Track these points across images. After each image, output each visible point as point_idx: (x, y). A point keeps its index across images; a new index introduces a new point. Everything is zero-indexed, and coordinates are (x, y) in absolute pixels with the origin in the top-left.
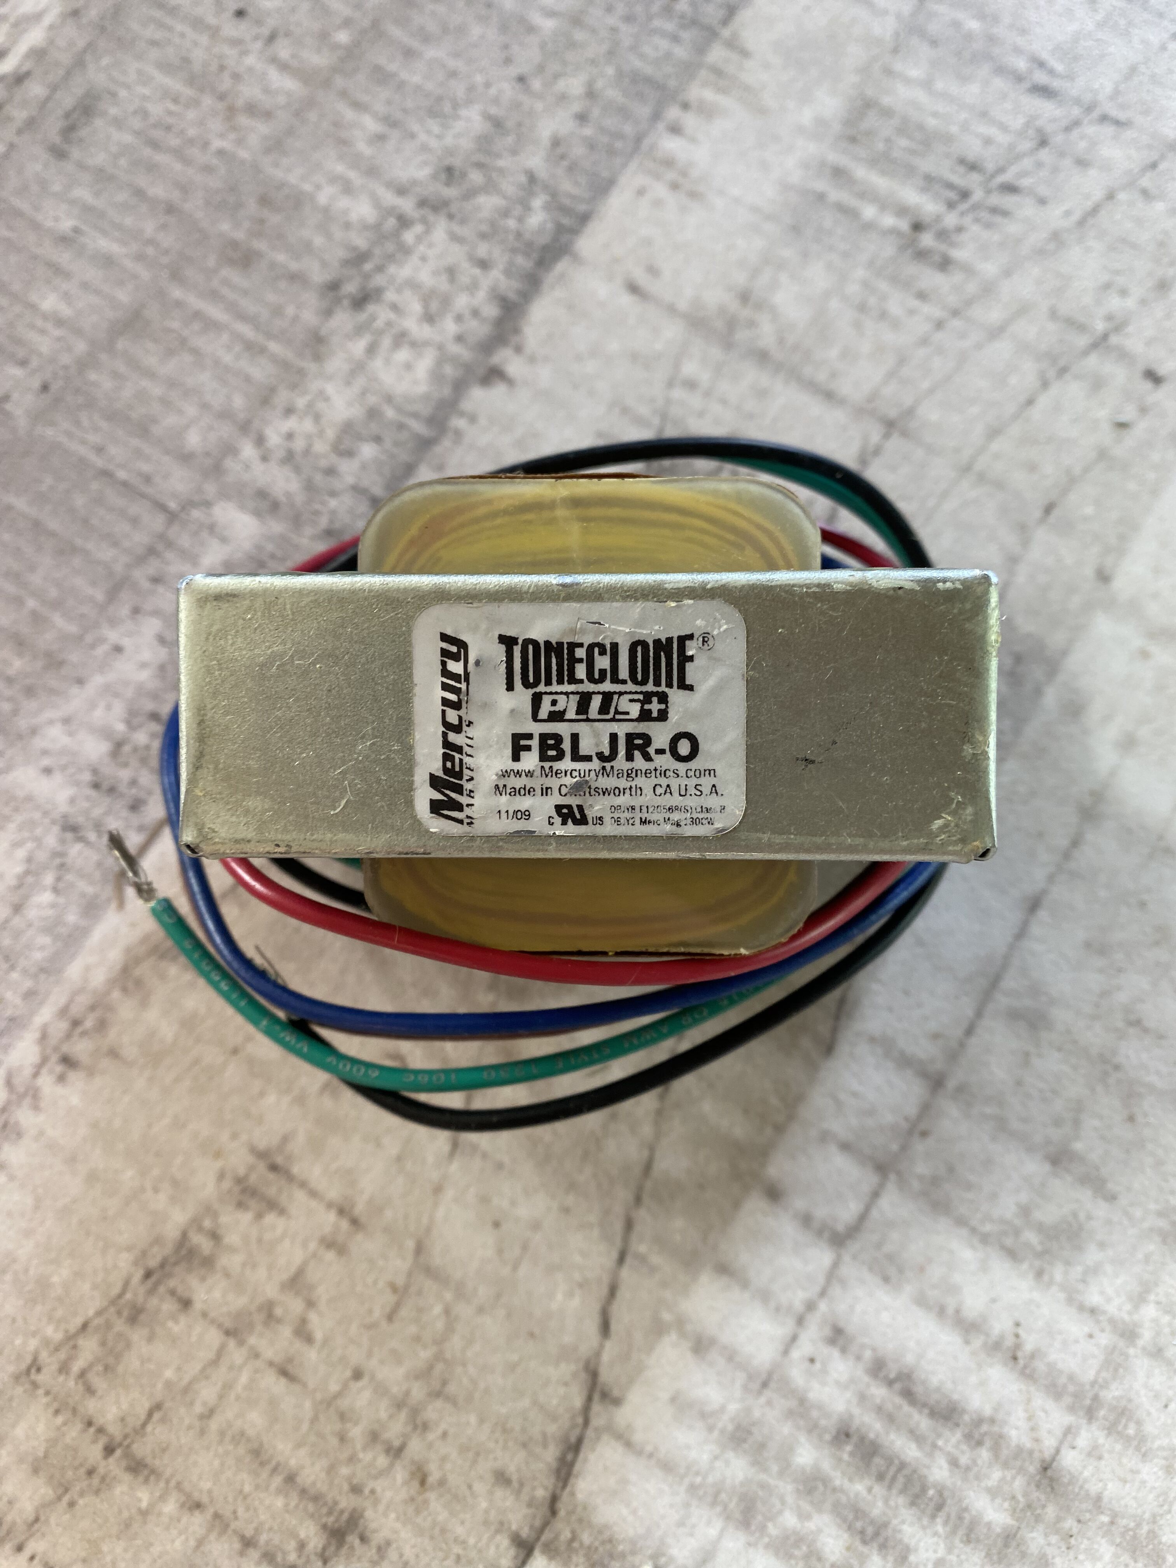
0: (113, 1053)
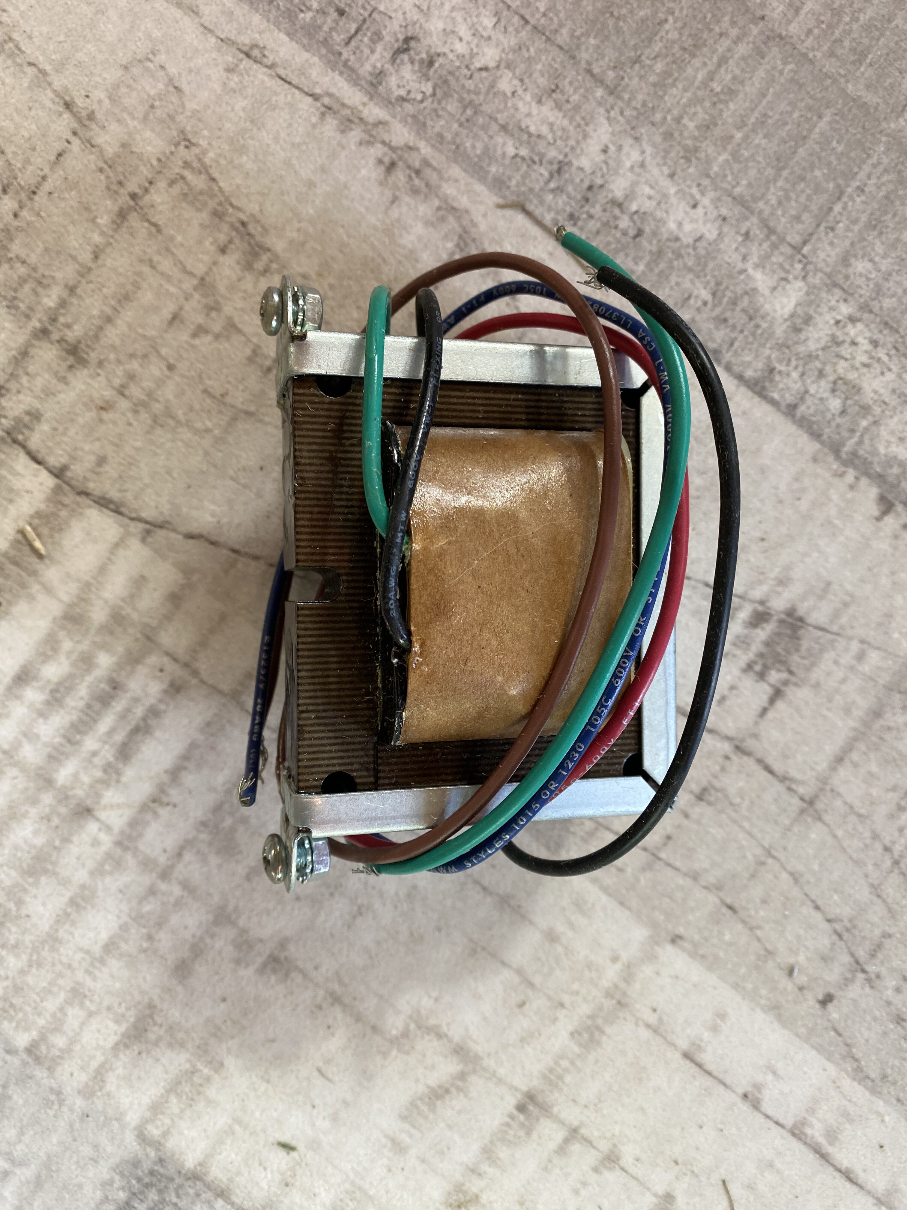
0: (395, 200)
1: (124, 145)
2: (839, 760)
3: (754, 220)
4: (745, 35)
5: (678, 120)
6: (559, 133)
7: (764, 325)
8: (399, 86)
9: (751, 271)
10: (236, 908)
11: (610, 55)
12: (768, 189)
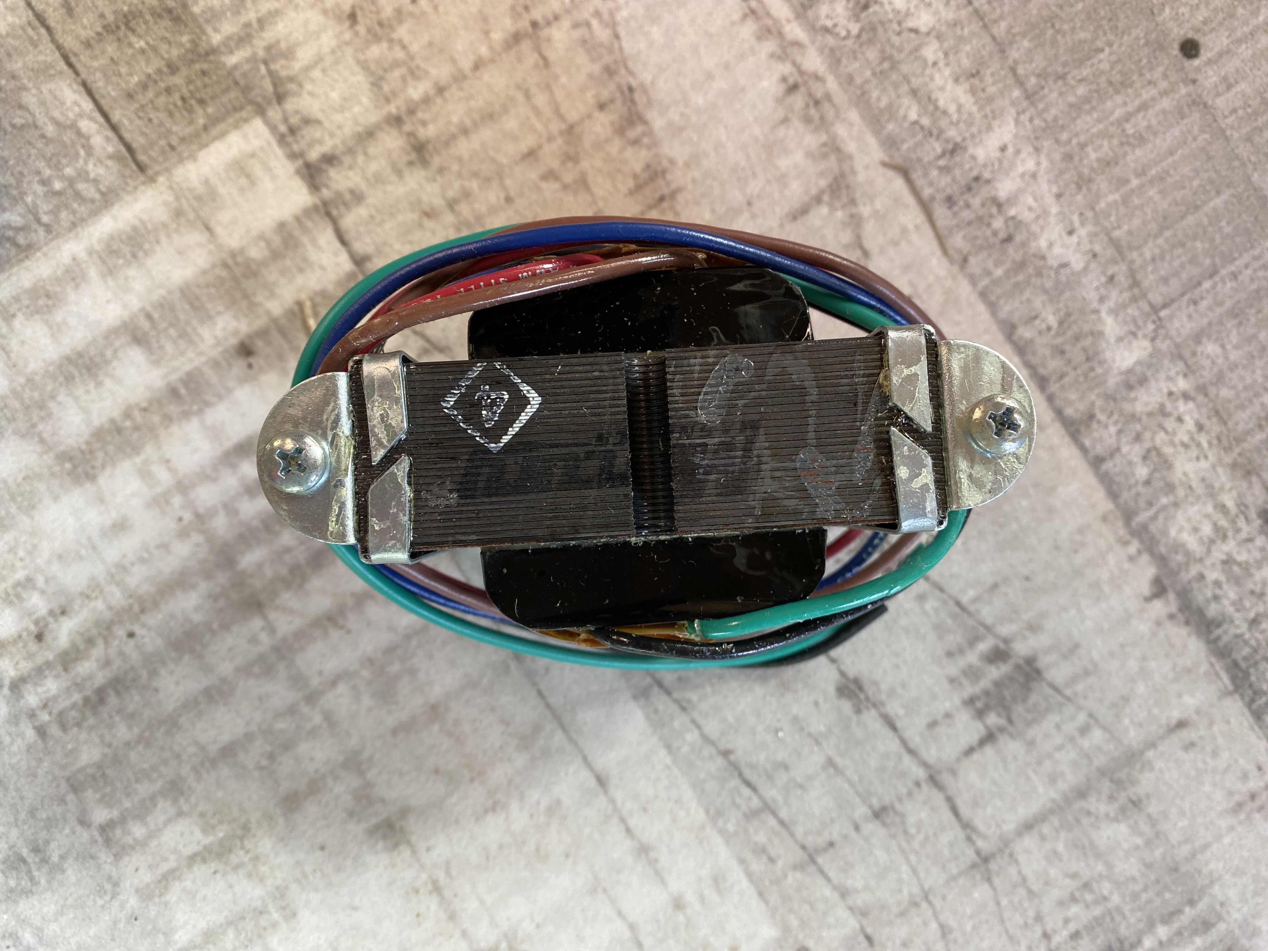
2: (1028, 826)
3: (1123, 267)
4: (1172, 90)
5: (1082, 146)
6: (965, 116)
7: (1099, 370)
8: (827, 17)
9: (1103, 314)
10: (370, 759)
11: (1039, 62)
12: (1146, 242)
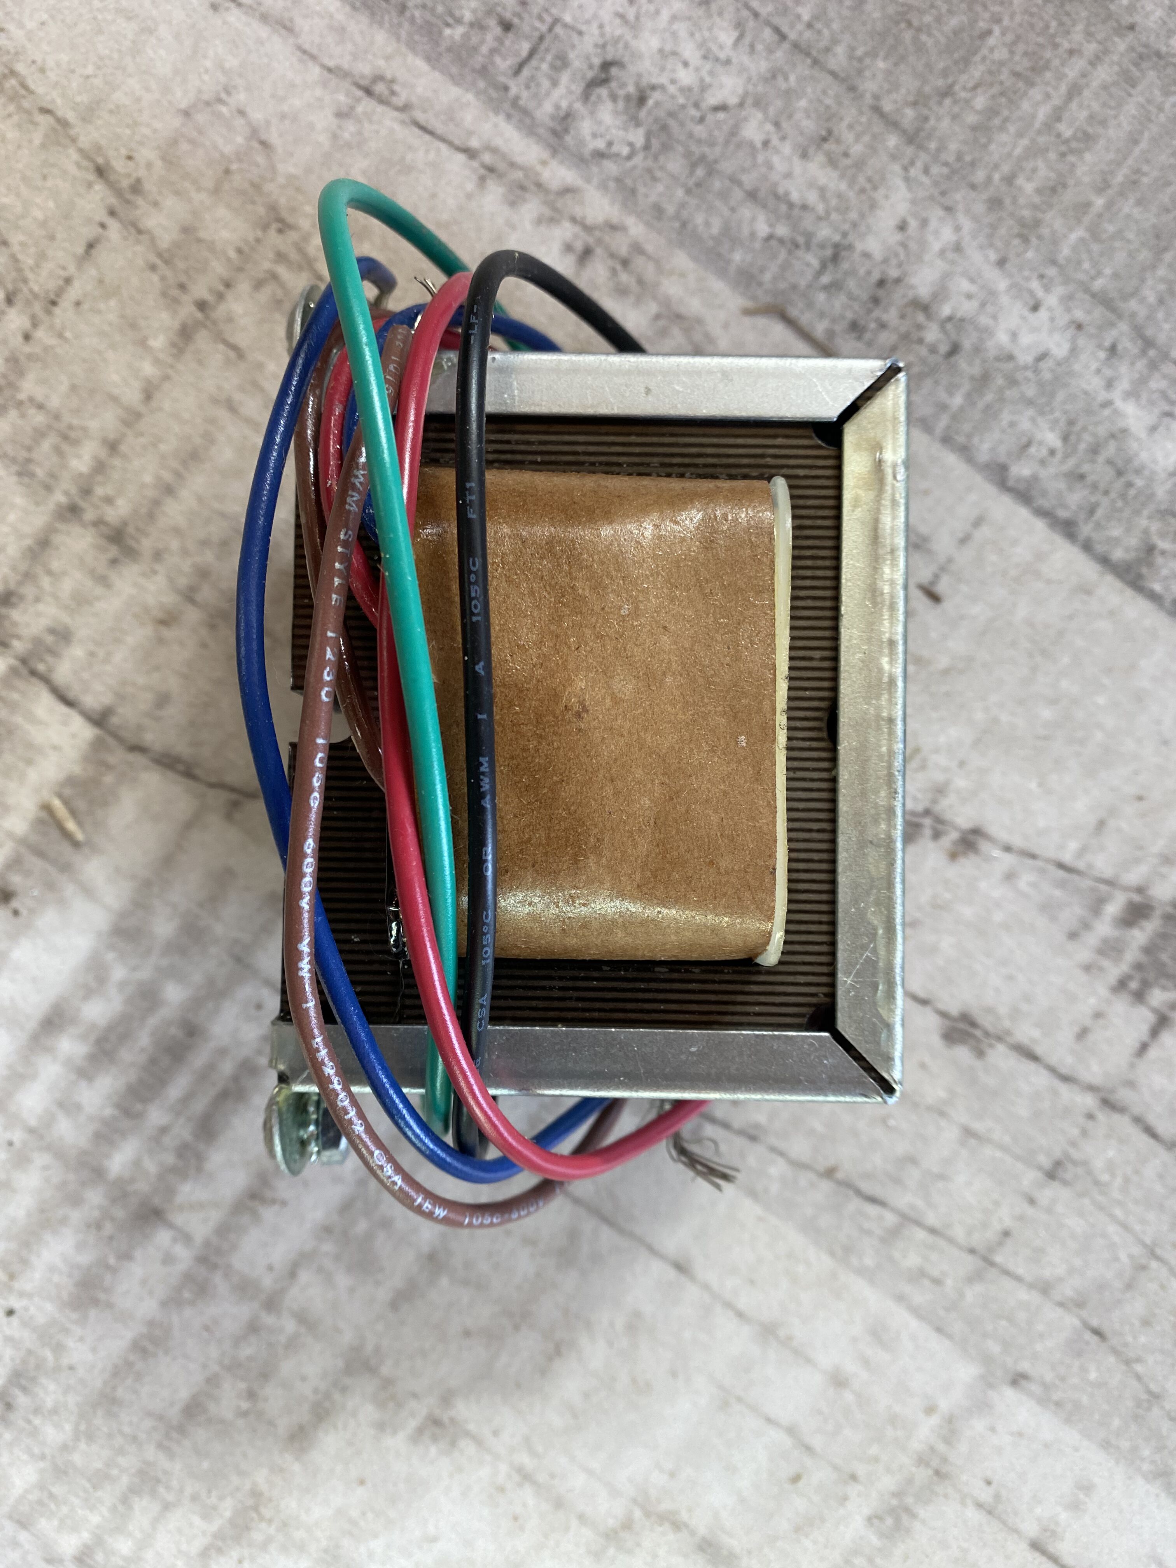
1: (186, 230)
3: (1124, 326)
4: (1106, 52)
5: (1009, 180)
6: (834, 202)
7: (1139, 482)
8: (595, 136)
9: (1119, 404)
10: (377, 1350)
11: (908, 83)
12: (1143, 280)
